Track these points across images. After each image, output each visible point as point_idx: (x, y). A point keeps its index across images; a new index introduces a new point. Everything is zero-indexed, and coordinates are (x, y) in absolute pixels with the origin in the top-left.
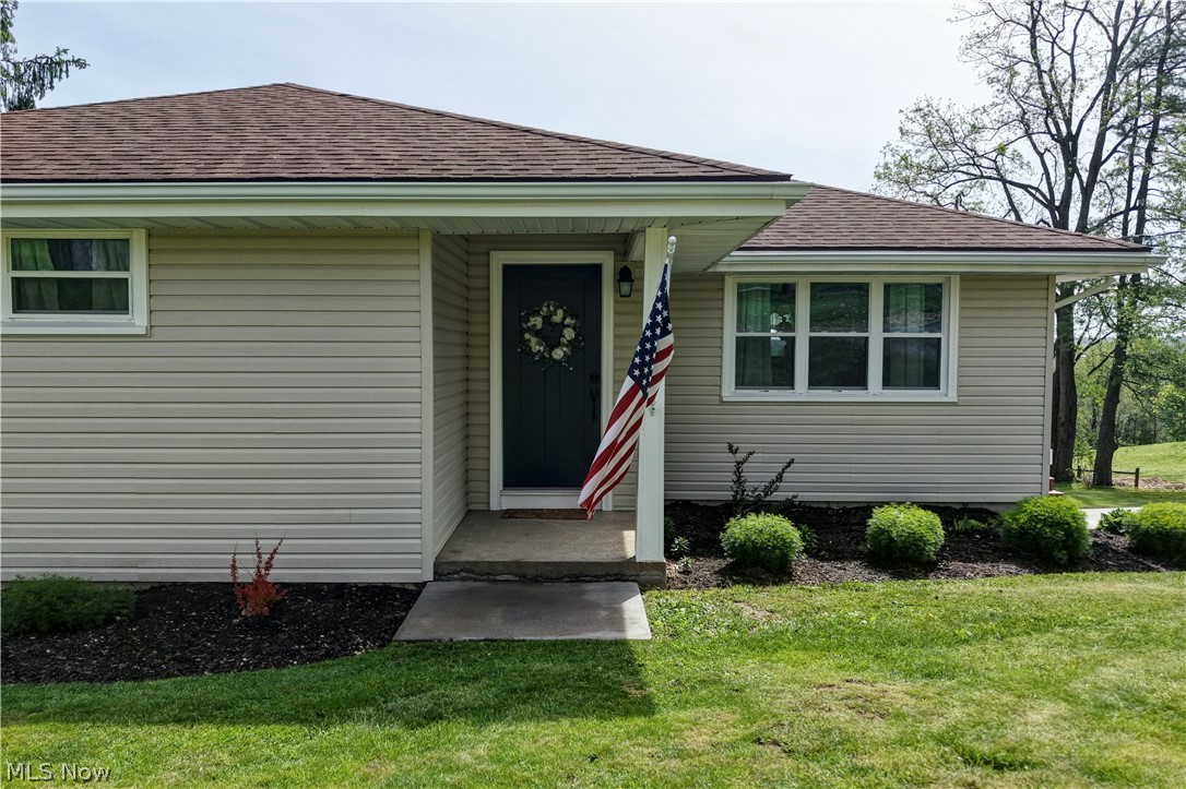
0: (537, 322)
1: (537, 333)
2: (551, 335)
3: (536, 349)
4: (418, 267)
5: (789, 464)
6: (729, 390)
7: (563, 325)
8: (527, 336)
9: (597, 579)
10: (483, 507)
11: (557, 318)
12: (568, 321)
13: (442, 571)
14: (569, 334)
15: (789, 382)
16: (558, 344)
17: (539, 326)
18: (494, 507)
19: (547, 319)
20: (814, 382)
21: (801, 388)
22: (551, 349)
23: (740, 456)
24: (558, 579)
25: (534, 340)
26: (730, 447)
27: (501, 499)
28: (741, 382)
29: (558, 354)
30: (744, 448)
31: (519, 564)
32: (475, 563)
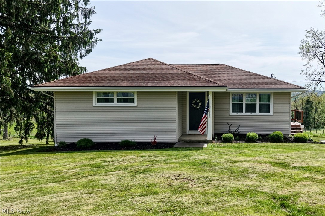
0: (195, 102)
1: (195, 104)
2: (197, 104)
3: (194, 106)
4: (176, 97)
5: (239, 127)
6: (231, 113)
7: (199, 103)
8: (193, 104)
9: (202, 142)
10: (185, 133)
11: (198, 101)
12: (200, 102)
13: (179, 141)
14: (200, 104)
15: (242, 112)
16: (198, 106)
17: (195, 103)
18: (187, 133)
19: (196, 102)
20: (246, 112)
21: (244, 113)
22: (197, 106)
23: (230, 125)
24: (196, 142)
25: (194, 105)
26: (228, 123)
27: (188, 132)
28: (233, 112)
29: (198, 107)
30: (230, 124)
31: (190, 140)
32: (184, 140)
